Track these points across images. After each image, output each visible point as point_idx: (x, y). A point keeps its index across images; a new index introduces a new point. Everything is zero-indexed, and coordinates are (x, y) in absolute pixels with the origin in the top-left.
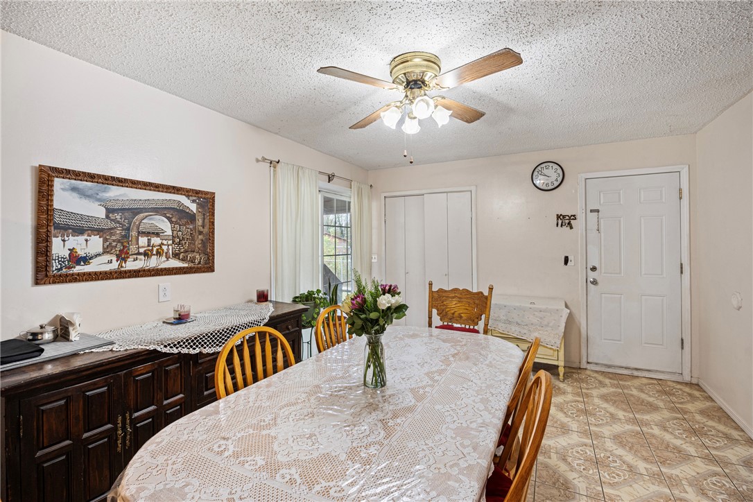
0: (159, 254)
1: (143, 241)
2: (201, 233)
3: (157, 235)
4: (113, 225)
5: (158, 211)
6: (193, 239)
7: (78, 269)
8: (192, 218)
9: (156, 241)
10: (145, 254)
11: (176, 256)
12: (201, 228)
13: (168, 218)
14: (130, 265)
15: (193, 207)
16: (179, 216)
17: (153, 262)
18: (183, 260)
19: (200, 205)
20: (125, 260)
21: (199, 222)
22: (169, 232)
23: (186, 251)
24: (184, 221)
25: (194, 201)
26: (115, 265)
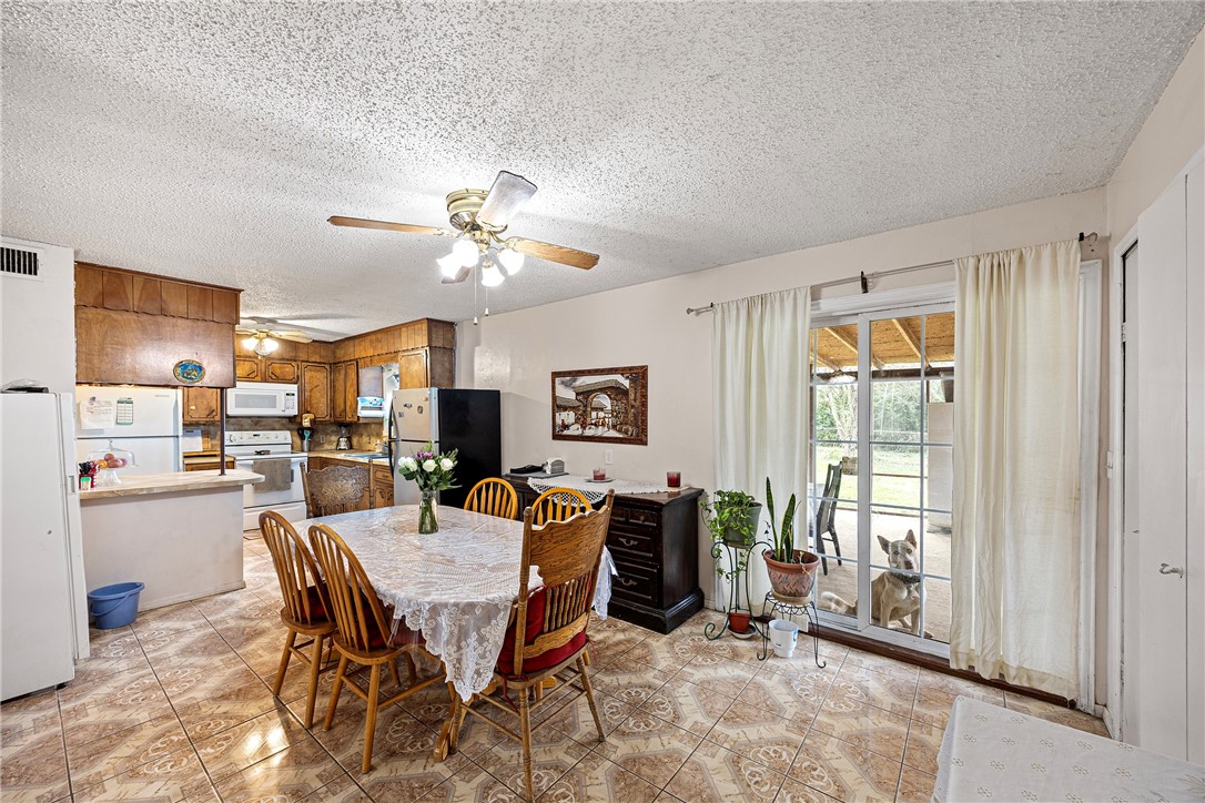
0: (603, 425)
1: (594, 414)
2: (633, 407)
3: (602, 410)
4: (579, 404)
5: (602, 390)
6: (627, 413)
7: (566, 432)
8: (625, 393)
9: (601, 414)
10: (595, 425)
11: (614, 427)
12: (633, 402)
13: (609, 396)
14: (589, 432)
15: (626, 383)
16: (616, 392)
17: (600, 431)
18: (619, 431)
19: (633, 381)
20: (584, 428)
21: (632, 397)
22: (609, 408)
23: (621, 424)
24: (620, 397)
25: (627, 378)
26: (579, 432)
